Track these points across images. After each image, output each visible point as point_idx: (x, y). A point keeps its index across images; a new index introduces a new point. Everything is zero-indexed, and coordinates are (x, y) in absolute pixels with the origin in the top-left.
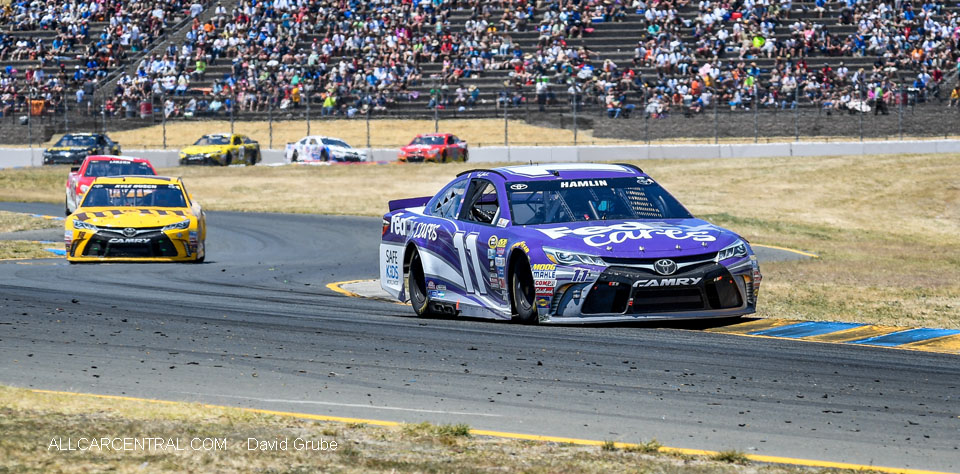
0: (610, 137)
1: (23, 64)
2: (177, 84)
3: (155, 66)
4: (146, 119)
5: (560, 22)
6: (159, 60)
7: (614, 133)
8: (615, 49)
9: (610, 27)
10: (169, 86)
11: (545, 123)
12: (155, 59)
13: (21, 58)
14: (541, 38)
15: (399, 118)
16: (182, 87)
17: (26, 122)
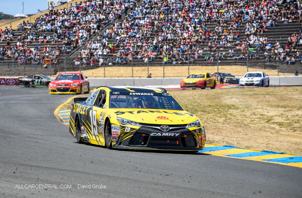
0: (287, 72)
1: (42, 45)
2: (103, 52)
3: (94, 46)
4: (93, 66)
5: (254, 27)
6: (95, 43)
7: (288, 71)
8: (279, 38)
9: (273, 29)
10: (100, 53)
11: (257, 67)
12: (94, 43)
13: (41, 43)
14: (246, 33)
15: (195, 65)
16: (105, 54)
17: (46, 67)
